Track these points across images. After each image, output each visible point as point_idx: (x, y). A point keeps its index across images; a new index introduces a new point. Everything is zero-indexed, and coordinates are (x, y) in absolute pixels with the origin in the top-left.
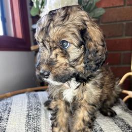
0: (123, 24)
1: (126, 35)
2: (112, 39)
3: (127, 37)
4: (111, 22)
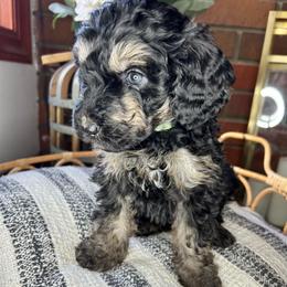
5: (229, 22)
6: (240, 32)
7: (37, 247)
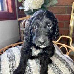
0: (66, 7)
1: (67, 13)
2: (60, 15)
3: (67, 14)
4: (60, 6)
5: (64, 4)
6: (67, 7)
7: (13, 65)
